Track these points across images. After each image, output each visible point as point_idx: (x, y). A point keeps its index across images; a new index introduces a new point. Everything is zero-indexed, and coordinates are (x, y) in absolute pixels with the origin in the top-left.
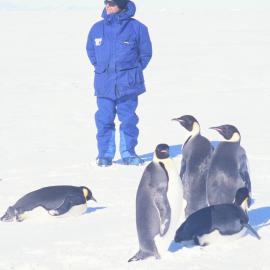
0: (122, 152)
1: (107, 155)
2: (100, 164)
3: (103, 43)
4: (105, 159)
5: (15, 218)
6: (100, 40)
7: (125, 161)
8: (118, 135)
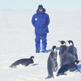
0: (42, 49)
1: (38, 50)
2: (36, 52)
3: (38, 20)
4: (38, 51)
5: (14, 67)
6: (37, 19)
7: (43, 52)
8: (41, 45)
